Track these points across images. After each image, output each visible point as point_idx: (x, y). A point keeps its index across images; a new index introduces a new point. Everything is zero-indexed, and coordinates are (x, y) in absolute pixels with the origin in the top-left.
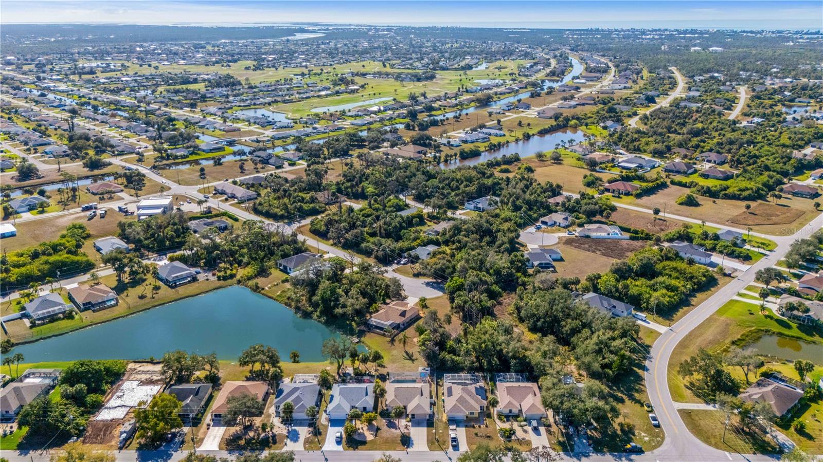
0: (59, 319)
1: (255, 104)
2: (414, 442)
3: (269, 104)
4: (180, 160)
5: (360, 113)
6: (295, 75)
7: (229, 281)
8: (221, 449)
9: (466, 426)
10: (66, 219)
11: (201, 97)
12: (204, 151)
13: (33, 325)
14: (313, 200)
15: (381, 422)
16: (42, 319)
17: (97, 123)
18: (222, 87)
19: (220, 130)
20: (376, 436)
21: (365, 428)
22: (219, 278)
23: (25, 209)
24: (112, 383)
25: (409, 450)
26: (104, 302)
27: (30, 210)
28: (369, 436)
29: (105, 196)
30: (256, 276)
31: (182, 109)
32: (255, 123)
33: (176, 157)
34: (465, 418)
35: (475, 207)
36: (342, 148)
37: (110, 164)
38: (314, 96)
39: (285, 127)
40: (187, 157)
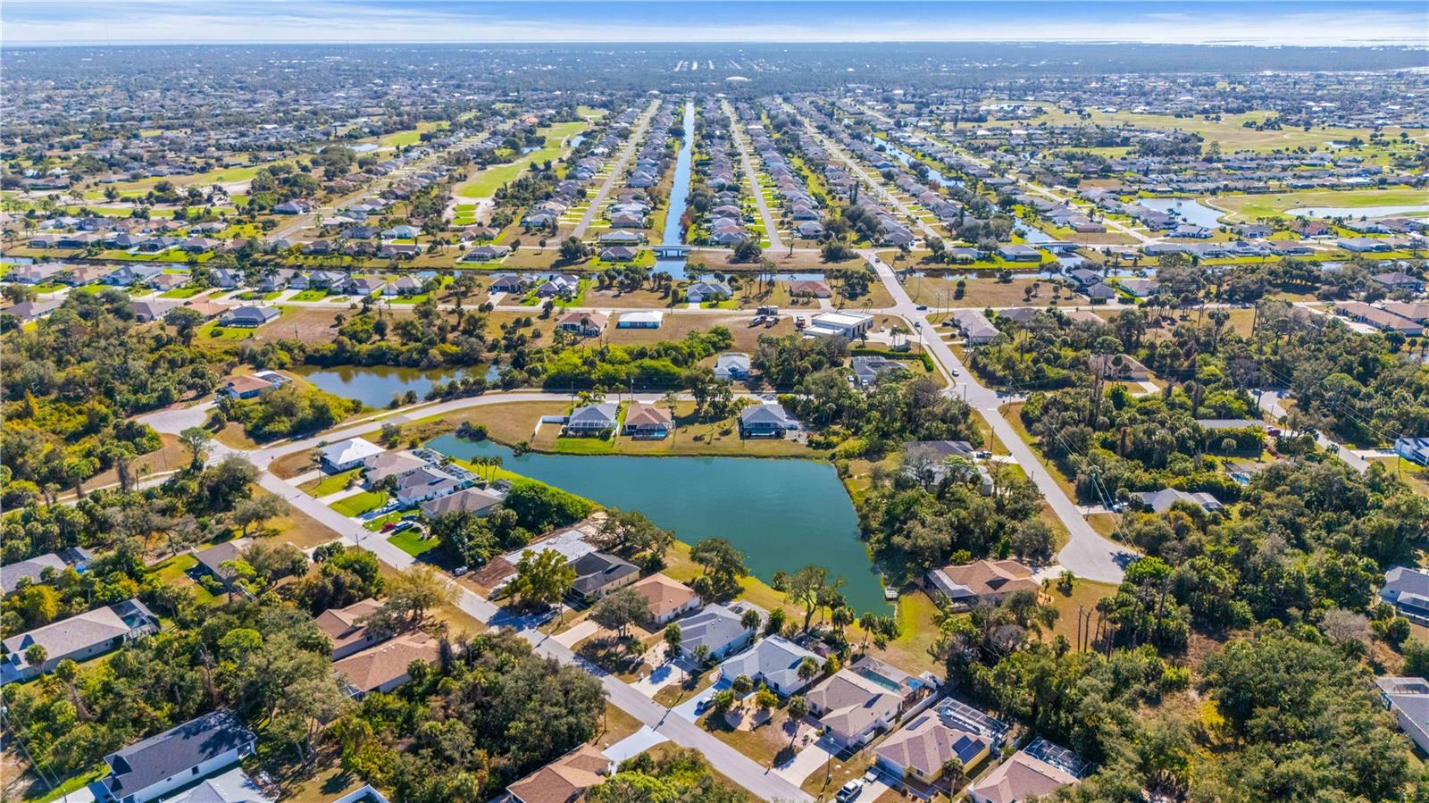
0: (594, 436)
1: (1181, 190)
2: (792, 765)
3: (1214, 192)
4: (957, 266)
5: (1380, 227)
6: (1335, 142)
7: (821, 452)
8: (572, 649)
9: (894, 787)
10: (728, 320)
11: (1102, 170)
12: (1005, 257)
13: (565, 435)
14: (1075, 364)
15: (780, 716)
16: (577, 430)
17: (906, 195)
18: (1158, 155)
19: (1072, 227)
20: (754, 729)
21: (753, 712)
22: (810, 443)
23: (698, 298)
24: (558, 526)
25: (774, 770)
26: (652, 431)
27: (704, 300)
28: (745, 725)
29: (801, 300)
30: (860, 456)
31: (1050, 186)
32: (1145, 222)
33: (954, 261)
34: (905, 775)
35: (1415, 453)
36: (1246, 286)
37: (856, 257)
38: (1324, 186)
39: (1193, 236)
40: (972, 262)
